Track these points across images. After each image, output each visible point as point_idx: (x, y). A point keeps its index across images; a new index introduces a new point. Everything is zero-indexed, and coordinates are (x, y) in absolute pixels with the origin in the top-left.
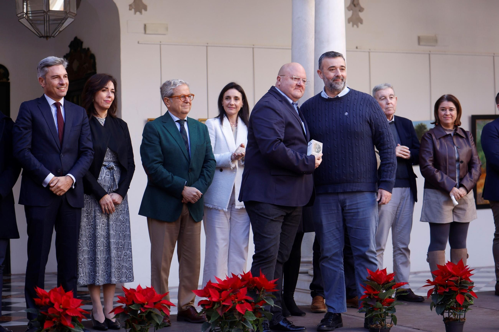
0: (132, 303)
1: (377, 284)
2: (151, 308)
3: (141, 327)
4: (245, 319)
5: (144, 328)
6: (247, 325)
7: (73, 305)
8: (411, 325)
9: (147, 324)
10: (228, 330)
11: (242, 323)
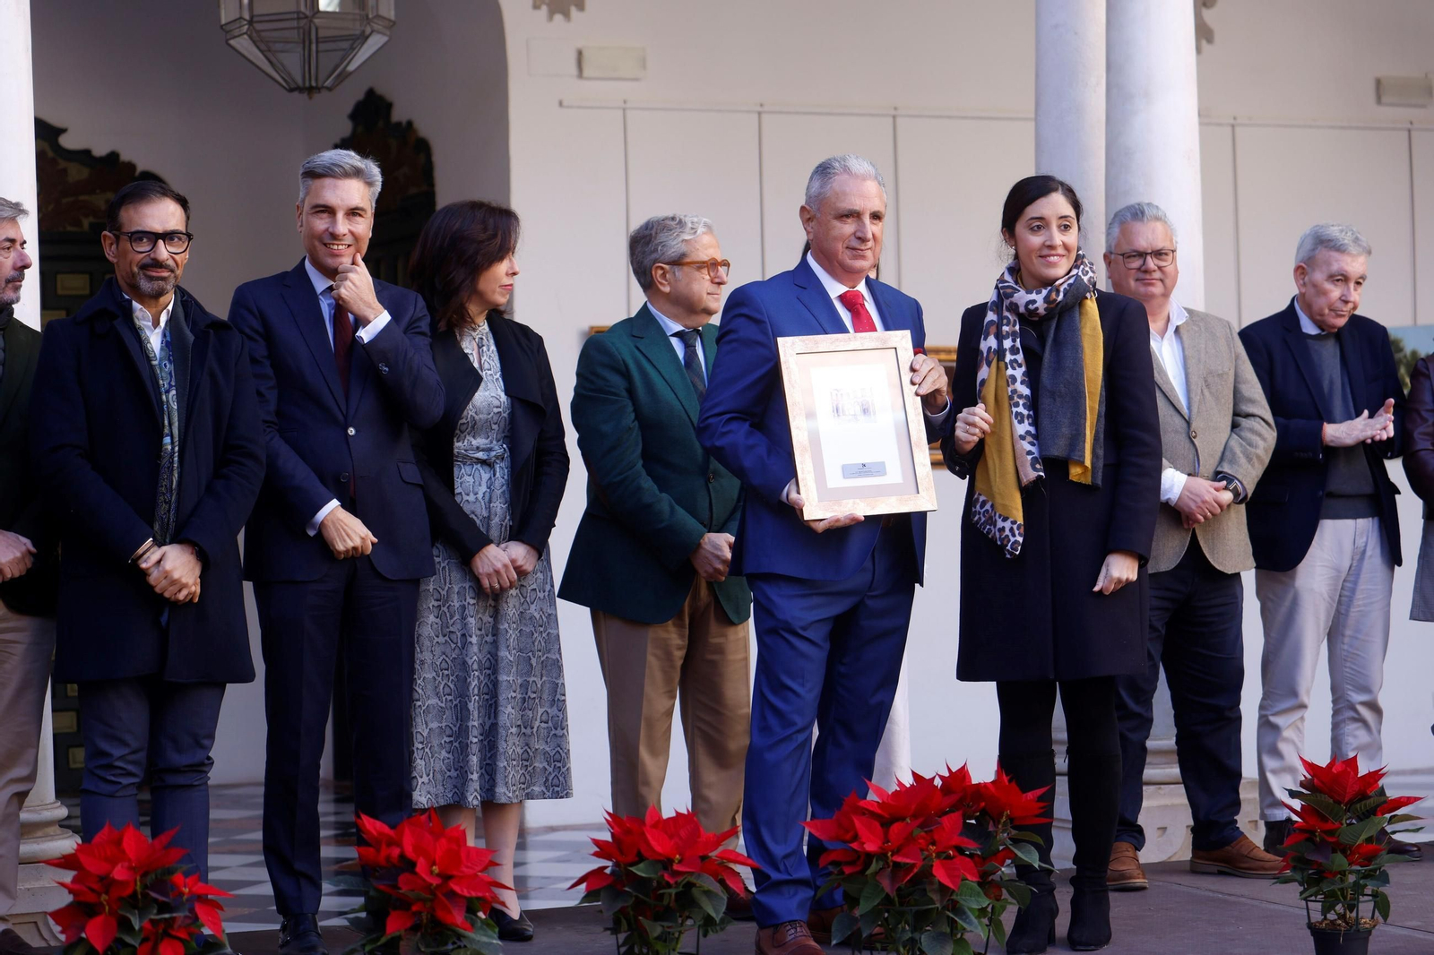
0: (637, 859)
1: (1331, 801)
2: (691, 874)
3: (663, 926)
4: (957, 902)
5: (668, 930)
6: (964, 920)
7: (469, 864)
8: (1420, 923)
9: (680, 920)
10: (909, 935)
11: (948, 917)
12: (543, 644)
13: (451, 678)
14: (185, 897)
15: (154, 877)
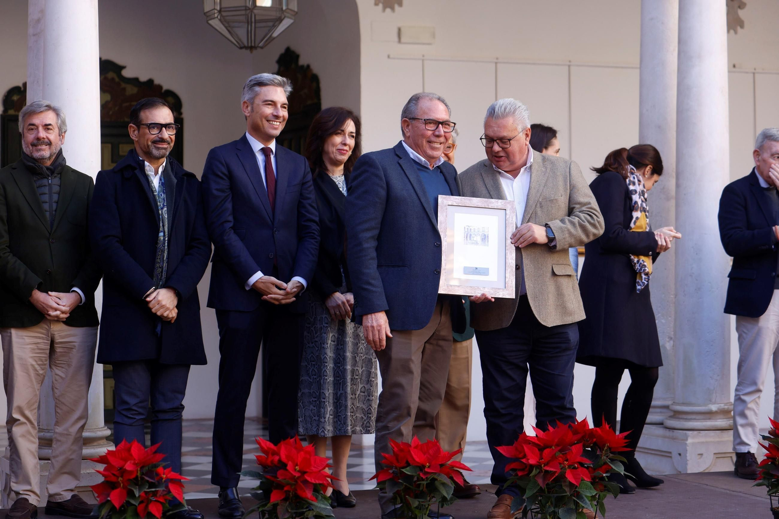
0: (406, 465)
2: (435, 473)
3: (419, 502)
4: (578, 492)
5: (422, 503)
6: (582, 502)
7: (316, 466)
9: (428, 498)
10: (552, 509)
11: (574, 500)
12: (364, 350)
13: (316, 366)
14: (164, 480)
15: (147, 468)
